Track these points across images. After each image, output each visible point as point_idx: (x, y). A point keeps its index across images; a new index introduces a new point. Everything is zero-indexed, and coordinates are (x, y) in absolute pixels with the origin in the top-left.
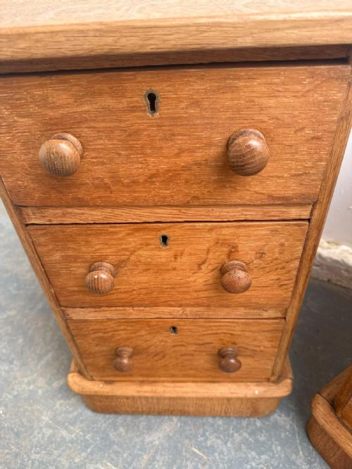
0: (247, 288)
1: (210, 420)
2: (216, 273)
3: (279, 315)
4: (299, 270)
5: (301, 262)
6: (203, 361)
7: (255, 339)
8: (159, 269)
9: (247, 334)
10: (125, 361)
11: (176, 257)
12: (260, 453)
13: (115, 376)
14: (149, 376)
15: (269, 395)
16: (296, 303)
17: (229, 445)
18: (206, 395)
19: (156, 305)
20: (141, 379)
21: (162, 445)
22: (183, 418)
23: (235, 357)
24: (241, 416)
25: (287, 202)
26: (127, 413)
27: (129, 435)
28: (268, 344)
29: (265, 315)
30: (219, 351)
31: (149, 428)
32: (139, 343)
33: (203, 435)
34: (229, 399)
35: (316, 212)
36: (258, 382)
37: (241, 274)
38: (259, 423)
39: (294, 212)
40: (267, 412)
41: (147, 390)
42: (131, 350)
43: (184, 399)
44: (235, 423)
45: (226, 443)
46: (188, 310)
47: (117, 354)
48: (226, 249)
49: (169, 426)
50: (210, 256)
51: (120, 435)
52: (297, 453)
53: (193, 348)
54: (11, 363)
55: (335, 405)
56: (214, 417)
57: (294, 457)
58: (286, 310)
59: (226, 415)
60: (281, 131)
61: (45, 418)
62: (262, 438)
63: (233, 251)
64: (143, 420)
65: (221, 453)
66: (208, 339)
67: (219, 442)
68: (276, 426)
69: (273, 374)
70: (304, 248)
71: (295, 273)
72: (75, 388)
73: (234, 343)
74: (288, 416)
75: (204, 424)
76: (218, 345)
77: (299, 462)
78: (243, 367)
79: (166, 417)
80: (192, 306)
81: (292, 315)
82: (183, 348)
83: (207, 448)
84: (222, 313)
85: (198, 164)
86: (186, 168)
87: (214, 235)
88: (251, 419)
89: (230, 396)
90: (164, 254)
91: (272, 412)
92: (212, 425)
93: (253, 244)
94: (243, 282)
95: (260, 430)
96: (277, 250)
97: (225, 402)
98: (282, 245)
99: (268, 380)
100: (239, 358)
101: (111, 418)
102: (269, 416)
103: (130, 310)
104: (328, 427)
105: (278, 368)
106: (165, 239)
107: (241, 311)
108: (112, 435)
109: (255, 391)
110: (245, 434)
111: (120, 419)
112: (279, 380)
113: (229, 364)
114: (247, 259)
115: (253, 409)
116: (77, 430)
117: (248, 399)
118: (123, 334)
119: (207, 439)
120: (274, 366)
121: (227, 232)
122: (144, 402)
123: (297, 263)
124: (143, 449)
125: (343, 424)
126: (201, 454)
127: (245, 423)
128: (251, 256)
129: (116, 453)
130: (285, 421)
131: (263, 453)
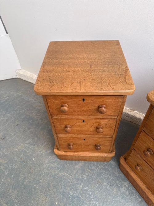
1: (93, 162)
2: (95, 128)
3: (111, 137)
4: (115, 128)
5: (115, 127)
6: (91, 147)
7: (105, 142)
8: (82, 127)
9: (103, 141)
10: (72, 147)
11: (86, 124)
12: (106, 171)
13: (68, 150)
14: (76, 150)
15: (108, 156)
16: (115, 135)
17: (98, 169)
18: (91, 156)
19: (80, 134)
20: (74, 151)
21: (79, 168)
22: (85, 162)
23: (99, 146)
24: (101, 161)
25: (111, 116)
26: (69, 160)
27: (70, 166)
28: (108, 144)
29: (107, 137)
30: (96, 145)
31: (76, 164)
32: (75, 142)
33: (91, 166)
34: (98, 157)
35: (118, 117)
36: (106, 152)
37: (101, 129)
38: (106, 163)
39: (113, 117)
40: (108, 161)
41: (76, 154)
42: (73, 144)
43: (86, 156)
44: (99, 163)
45: (97, 168)
46: (88, 135)
47: (69, 145)
49: (81, 164)
50: (94, 125)
51: (68, 166)
52: (116, 171)
53: (89, 144)
54: (34, 145)
55: (125, 159)
56: (94, 161)
57: (115, 172)
58: (113, 136)
59: (97, 161)
60: (109, 105)
61: (46, 161)
62: (107, 167)
63: (99, 124)
64: (74, 162)
65: (95, 171)
66: (93, 142)
67: (95, 168)
68: (111, 164)
69: (110, 151)
70: (116, 124)
72: (56, 153)
73: (99, 143)
74: (114, 162)
75: (91, 163)
76: (95, 143)
77: (116, 173)
78: (102, 149)
79: (80, 161)
80: (89, 134)
81: (114, 137)
82: (86, 144)
83: (91, 169)
84: (97, 136)
85: (92, 109)
86: (90, 110)
87: (95, 121)
88: (104, 162)
89: (98, 156)
90: (83, 124)
91: (110, 161)
92: (93, 164)
93: (104, 123)
94: (102, 131)
95: (106, 165)
96: (110, 124)
98: (111, 123)
99: (109, 152)
100: (100, 147)
101: (65, 161)
102: (109, 162)
103: (73, 135)
104: (123, 165)
105: (111, 149)
106: (84, 121)
107: (101, 136)
108: (65, 166)
109: (105, 155)
110: (102, 166)
111: (67, 162)
112: (111, 152)
113: (98, 148)
114: (103, 125)
115: (104, 159)
116: (56, 164)
117: (103, 157)
118: (71, 140)
119: (92, 167)
121: (98, 121)
122: (75, 157)
123: (114, 127)
124: (74, 170)
125: (127, 164)
126: (90, 171)
127: (102, 163)
130: (113, 163)
131: (107, 171)
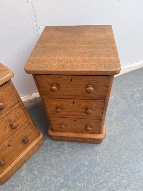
0: (18, 125)
1: (33, 156)
2: (10, 127)
3: (28, 124)
4: (25, 113)
6: (21, 146)
7: (28, 132)
9: (26, 132)
14: (11, 161)
15: (39, 139)
16: (30, 119)
20: (9, 164)
21: (26, 172)
22: (27, 162)
24: (38, 149)
25: (13, 106)
26: (12, 175)
28: (31, 131)
29: (26, 126)
30: (22, 141)
31: (21, 172)
32: (3, 156)
33: (34, 161)
34: (32, 148)
35: (20, 103)
36: (36, 139)
37: (15, 124)
38: (43, 147)
39: (16, 106)
40: (42, 143)
41: (13, 164)
43: (23, 157)
44: (38, 152)
45: (39, 157)
46: (9, 139)
48: (8, 122)
49: (25, 167)
50: (6, 125)
51: (15, 181)
52: (53, 145)
53: (16, 145)
55: (52, 130)
56: (33, 155)
57: (53, 146)
58: (29, 122)
59: (35, 152)
60: (3, 98)
62: (45, 149)
63: (10, 121)
64: (18, 172)
65: (40, 160)
66: (18, 141)
68: (46, 144)
69: (37, 135)
70: (23, 109)
71: (25, 115)
73: (24, 136)
74: (47, 140)
75: (32, 159)
76: (21, 140)
78: (30, 139)
79: (23, 166)
80: (9, 137)
81: (31, 122)
82: (14, 147)
83: (36, 162)
84: (17, 133)
87: (4, 121)
88: (41, 148)
89: (32, 147)
91: (43, 142)
92: (34, 157)
93: (13, 116)
95: (44, 148)
96: (18, 114)
97: (32, 149)
98: (18, 112)
99: (37, 137)
100: (27, 138)
101: (9, 180)
104: (54, 135)
107: (21, 129)
109: (36, 141)
111: (12, 178)
112: (39, 135)
113: (26, 141)
114: (14, 120)
115: (39, 145)
117: (36, 144)
119: (35, 160)
120: (36, 133)
121: (6, 119)
122: (15, 168)
126: (36, 164)
127: (40, 150)
128: (14, 119)
129: (17, 185)
131: (47, 151)
